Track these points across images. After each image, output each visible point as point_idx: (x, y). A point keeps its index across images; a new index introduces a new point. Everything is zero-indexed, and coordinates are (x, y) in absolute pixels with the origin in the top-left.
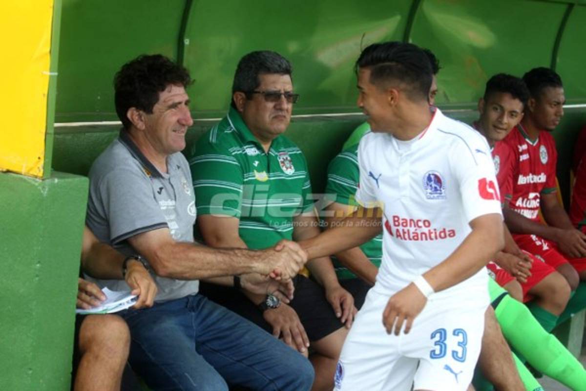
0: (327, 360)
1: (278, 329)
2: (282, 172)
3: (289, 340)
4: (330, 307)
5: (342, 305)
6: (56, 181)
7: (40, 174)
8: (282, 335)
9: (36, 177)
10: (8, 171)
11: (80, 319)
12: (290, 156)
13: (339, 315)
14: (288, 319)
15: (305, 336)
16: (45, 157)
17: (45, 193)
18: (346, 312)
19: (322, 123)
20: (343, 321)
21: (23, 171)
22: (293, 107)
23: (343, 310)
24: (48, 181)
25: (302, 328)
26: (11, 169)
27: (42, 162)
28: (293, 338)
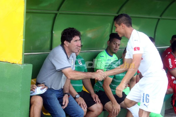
0: (92, 112)
1: (79, 103)
2: (79, 64)
3: (82, 106)
4: (92, 99)
5: (95, 98)
6: (25, 65)
7: (21, 63)
8: (80, 105)
9: (20, 64)
10: (13, 63)
11: (31, 97)
12: (81, 60)
13: (94, 100)
14: (81, 101)
15: (86, 105)
16: (22, 59)
17: (22, 68)
18: (96, 100)
19: (89, 53)
20: (96, 102)
21: (17, 63)
22: (81, 48)
23: (95, 99)
24: (23, 65)
25: (85, 103)
26: (14, 63)
27: (22, 61)
28: (83, 105)
